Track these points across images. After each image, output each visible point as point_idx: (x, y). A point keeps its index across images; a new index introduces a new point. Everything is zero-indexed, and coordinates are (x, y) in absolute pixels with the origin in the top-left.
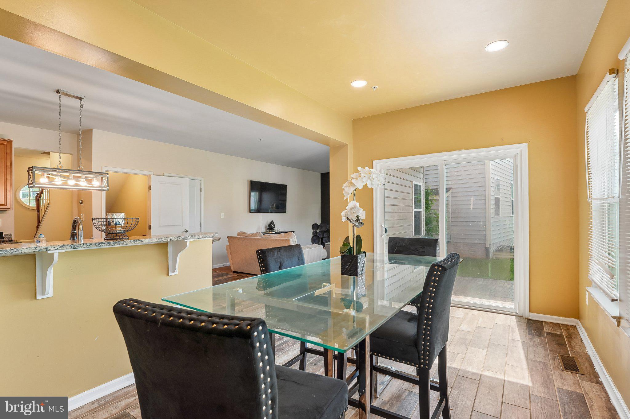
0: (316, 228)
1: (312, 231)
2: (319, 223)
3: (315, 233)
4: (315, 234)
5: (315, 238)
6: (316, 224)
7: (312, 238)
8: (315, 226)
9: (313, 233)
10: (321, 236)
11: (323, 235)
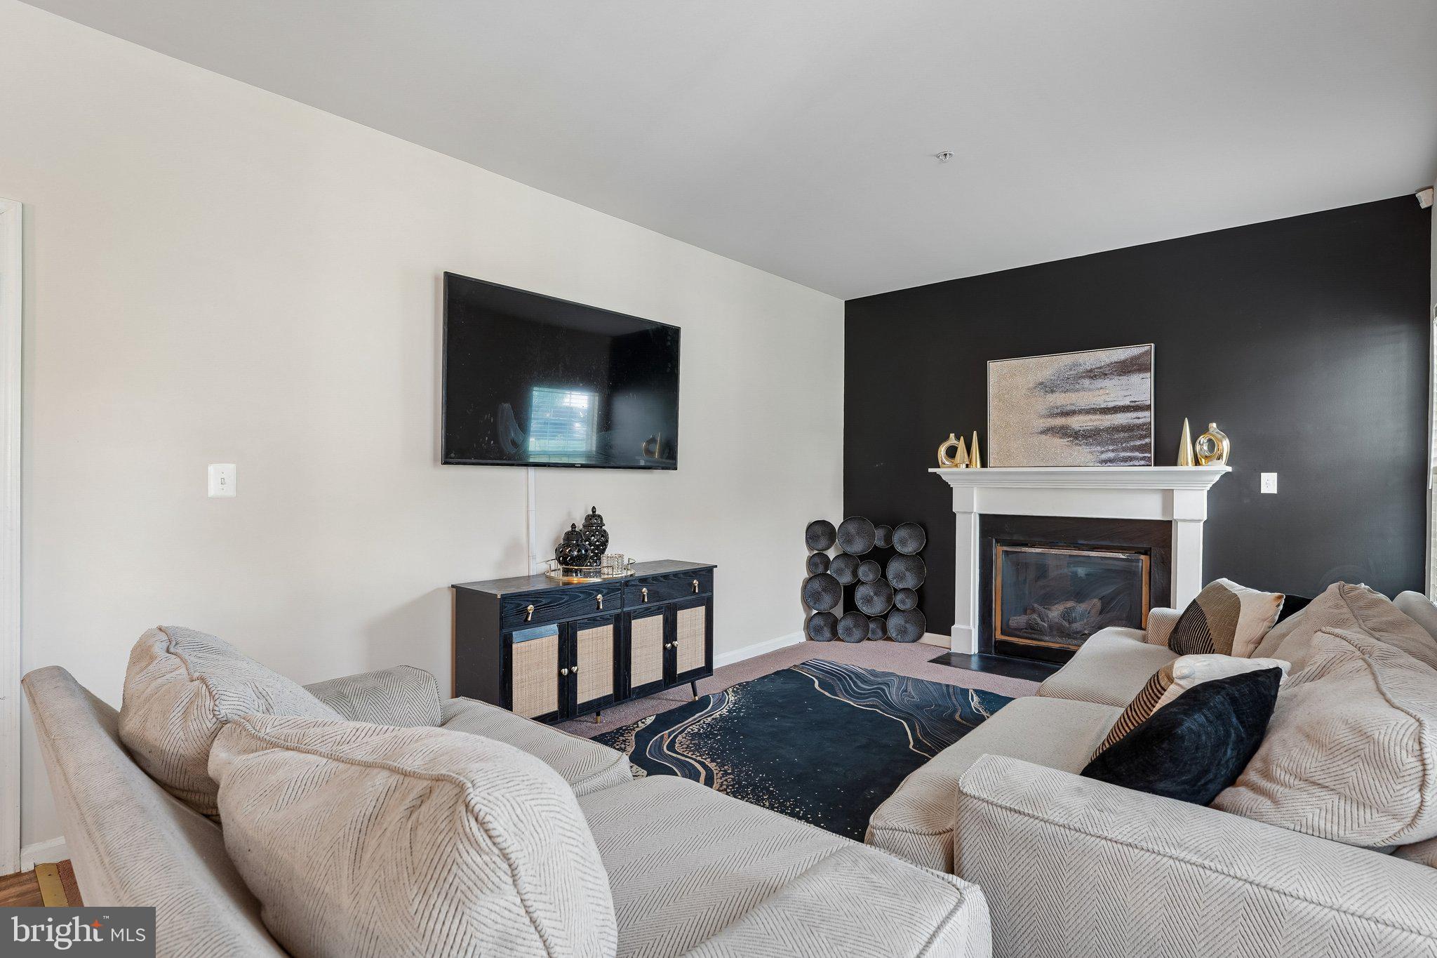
0: (823, 542)
1: (804, 553)
2: (836, 519)
3: (818, 563)
4: (820, 570)
5: (816, 585)
6: (824, 524)
7: (805, 588)
8: (819, 532)
9: (811, 563)
10: (846, 579)
11: (855, 573)
